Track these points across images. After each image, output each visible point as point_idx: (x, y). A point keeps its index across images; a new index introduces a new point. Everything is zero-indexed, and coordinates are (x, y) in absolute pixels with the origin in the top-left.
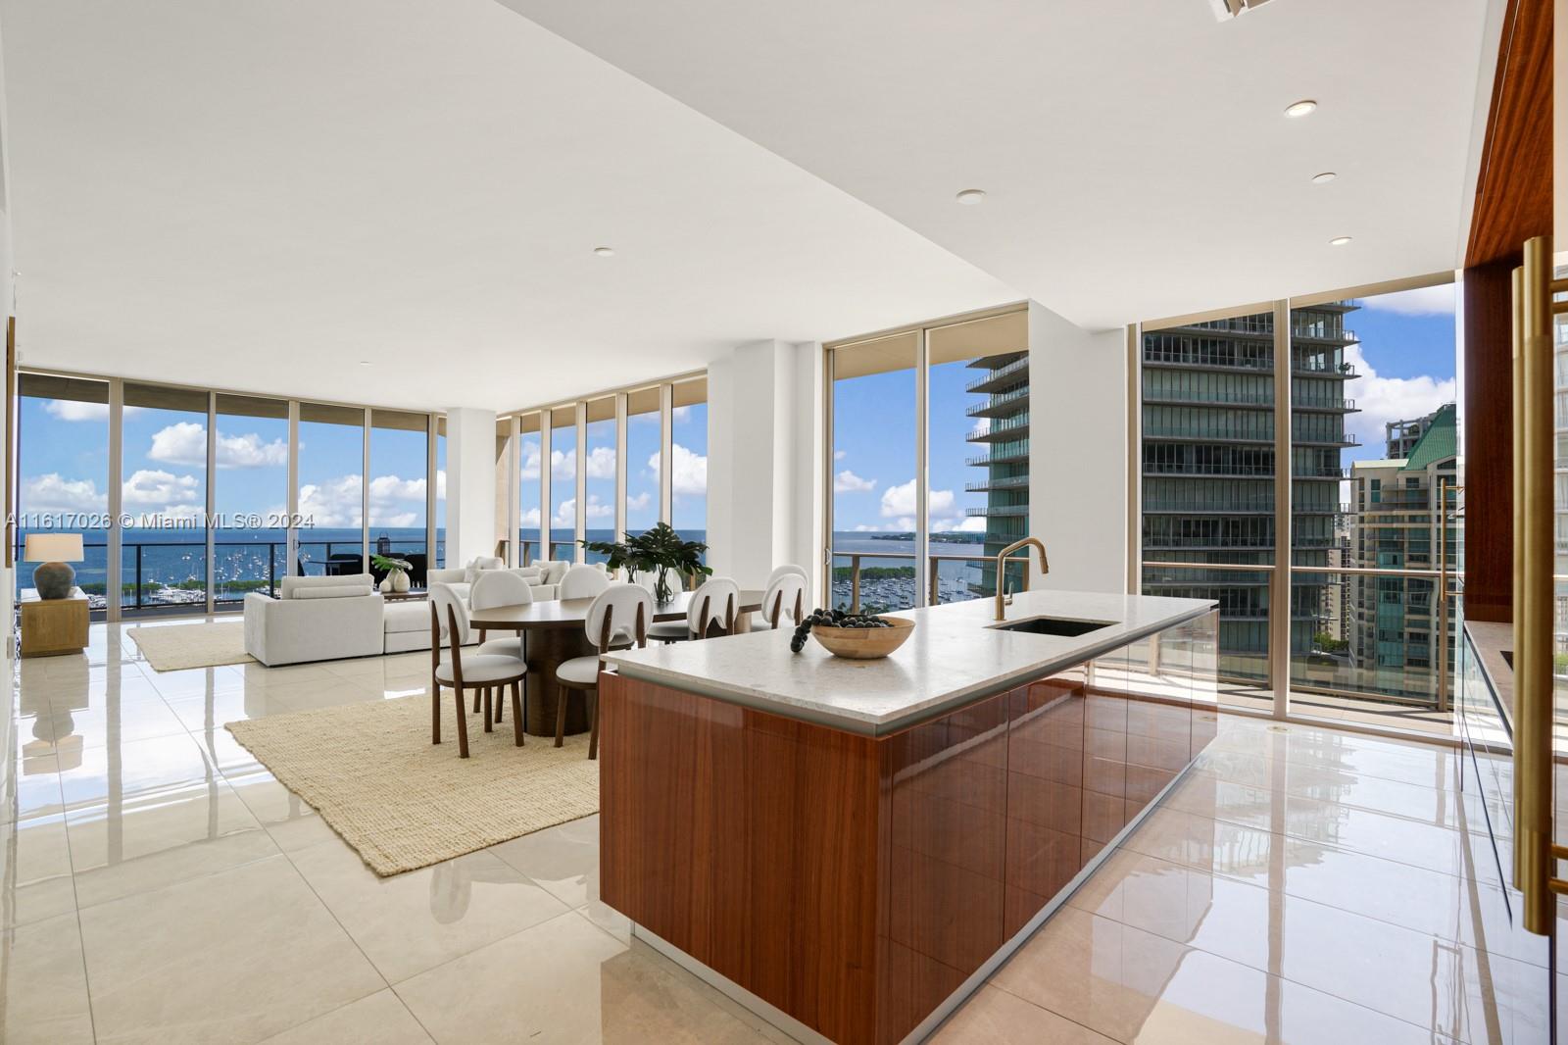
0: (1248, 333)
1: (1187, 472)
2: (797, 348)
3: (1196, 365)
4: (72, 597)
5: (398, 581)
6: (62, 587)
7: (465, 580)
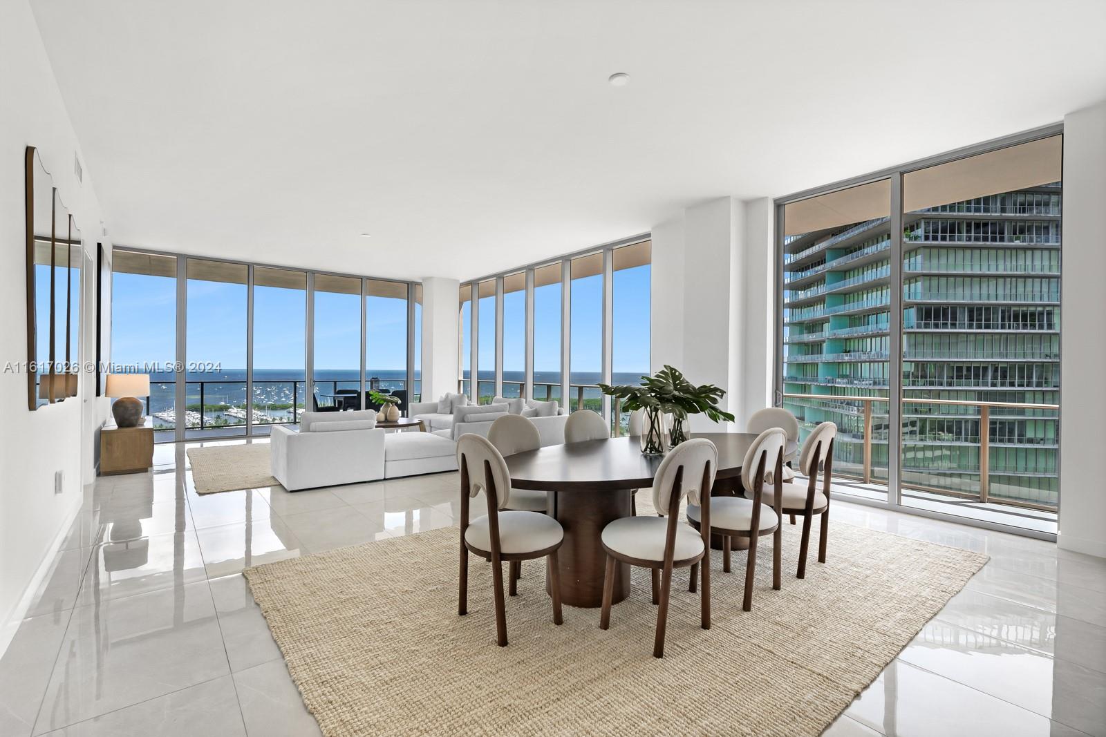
0: (1018, 215)
1: (960, 328)
2: (748, 204)
3: (969, 243)
4: (142, 425)
5: (390, 413)
6: (132, 418)
7: (438, 411)
